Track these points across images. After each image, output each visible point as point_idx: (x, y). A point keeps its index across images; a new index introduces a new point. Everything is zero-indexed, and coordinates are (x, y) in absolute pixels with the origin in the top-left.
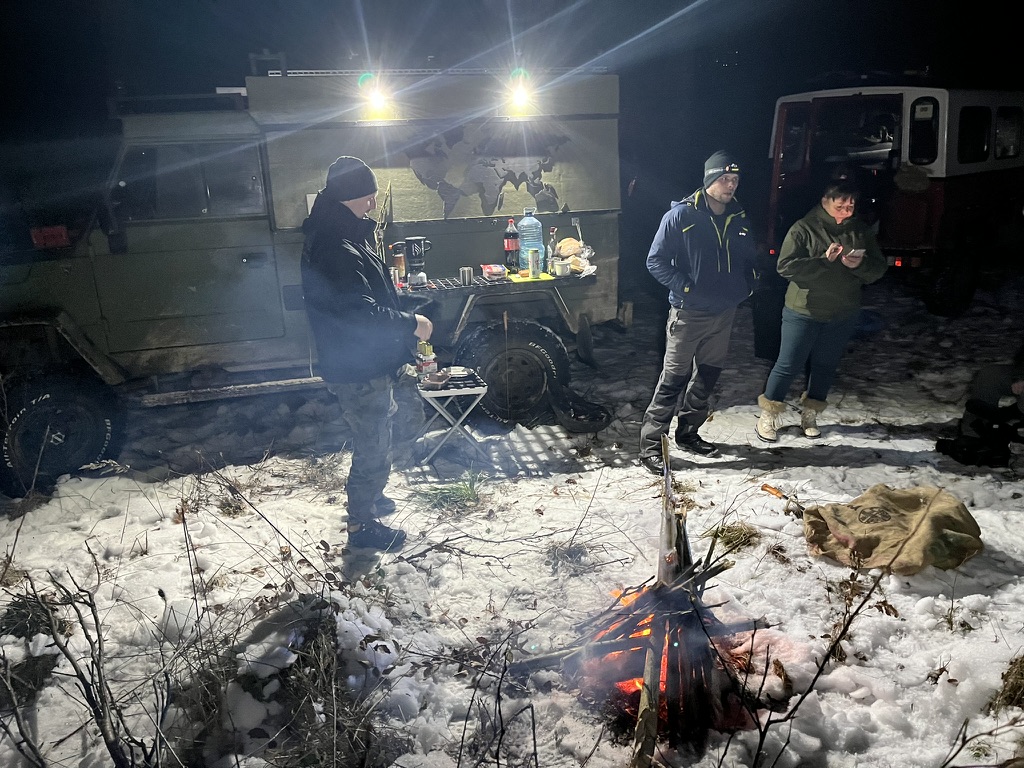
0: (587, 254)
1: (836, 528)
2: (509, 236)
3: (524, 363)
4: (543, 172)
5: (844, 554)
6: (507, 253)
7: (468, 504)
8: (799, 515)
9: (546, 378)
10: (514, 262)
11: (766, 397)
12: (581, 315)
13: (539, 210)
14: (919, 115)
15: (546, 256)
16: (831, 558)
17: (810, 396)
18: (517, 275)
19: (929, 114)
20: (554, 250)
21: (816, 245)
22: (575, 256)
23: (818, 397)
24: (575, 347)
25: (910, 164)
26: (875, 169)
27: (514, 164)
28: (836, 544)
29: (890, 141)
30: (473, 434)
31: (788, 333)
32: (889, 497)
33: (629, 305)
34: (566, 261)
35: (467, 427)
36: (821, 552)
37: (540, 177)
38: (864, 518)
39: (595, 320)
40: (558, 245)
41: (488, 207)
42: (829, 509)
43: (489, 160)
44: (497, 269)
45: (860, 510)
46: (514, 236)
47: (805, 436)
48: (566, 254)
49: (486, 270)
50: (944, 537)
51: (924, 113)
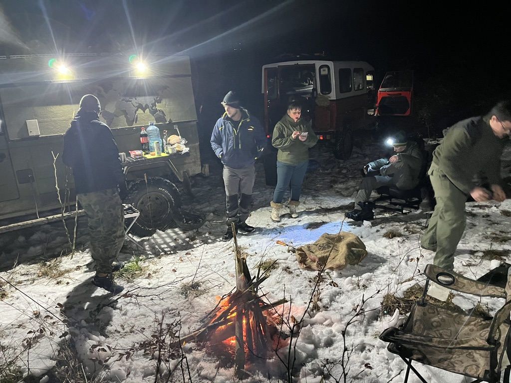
0: (183, 142)
1: (310, 255)
2: (142, 136)
3: (157, 199)
4: (157, 104)
5: (314, 265)
6: (142, 144)
7: (137, 272)
8: (294, 252)
9: (169, 205)
10: (146, 148)
11: (274, 202)
12: (183, 172)
13: (157, 122)
14: (323, 73)
15: (163, 144)
16: (309, 268)
17: (292, 200)
18: (149, 155)
19: (326, 72)
20: (166, 141)
21: (288, 132)
22: (177, 144)
23: (295, 200)
24: (182, 188)
25: (321, 94)
26: (307, 97)
27: (141, 100)
28: (311, 262)
29: (312, 84)
30: (134, 238)
31: (280, 172)
32: (329, 238)
33: (207, 165)
34: (173, 146)
35: (130, 235)
36: (305, 266)
37: (156, 106)
38: (320, 249)
39: (191, 174)
40: (169, 139)
41: (130, 122)
42: (306, 247)
43: (128, 98)
44: (138, 152)
45: (318, 245)
46: (145, 135)
47: (292, 217)
48: (173, 143)
49: (133, 154)
50: (352, 251)
51: (324, 72)
